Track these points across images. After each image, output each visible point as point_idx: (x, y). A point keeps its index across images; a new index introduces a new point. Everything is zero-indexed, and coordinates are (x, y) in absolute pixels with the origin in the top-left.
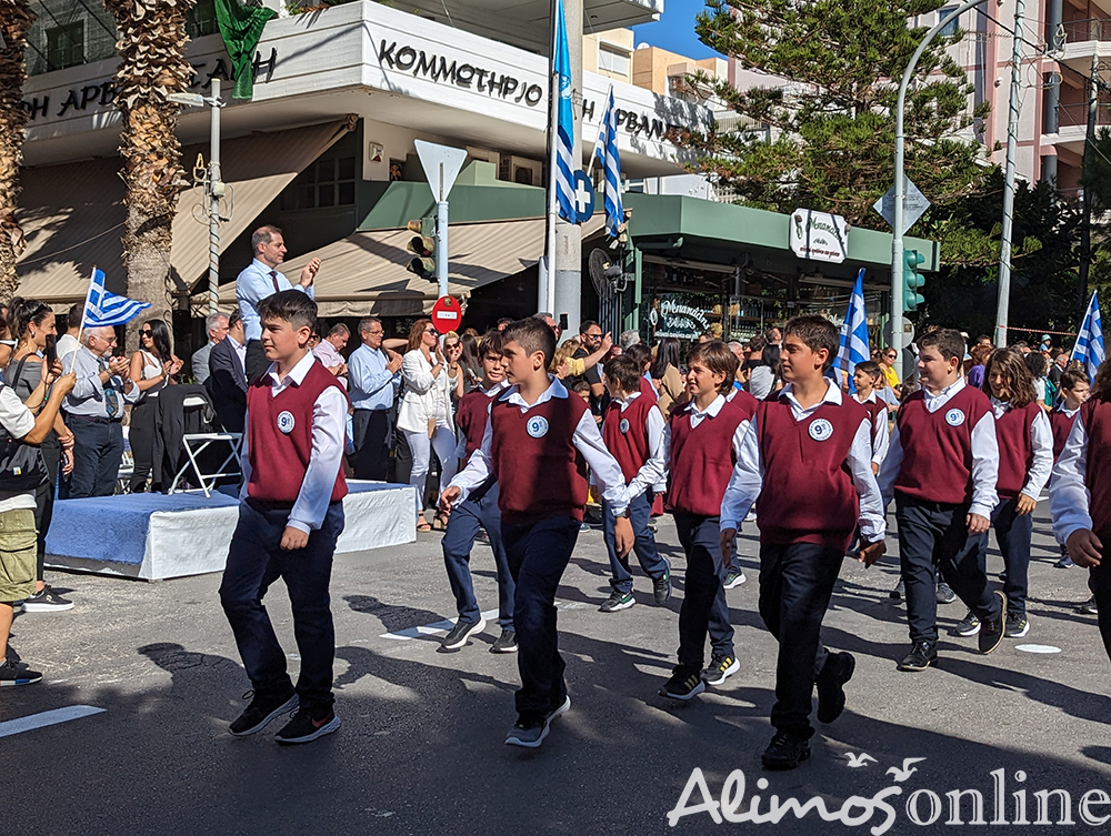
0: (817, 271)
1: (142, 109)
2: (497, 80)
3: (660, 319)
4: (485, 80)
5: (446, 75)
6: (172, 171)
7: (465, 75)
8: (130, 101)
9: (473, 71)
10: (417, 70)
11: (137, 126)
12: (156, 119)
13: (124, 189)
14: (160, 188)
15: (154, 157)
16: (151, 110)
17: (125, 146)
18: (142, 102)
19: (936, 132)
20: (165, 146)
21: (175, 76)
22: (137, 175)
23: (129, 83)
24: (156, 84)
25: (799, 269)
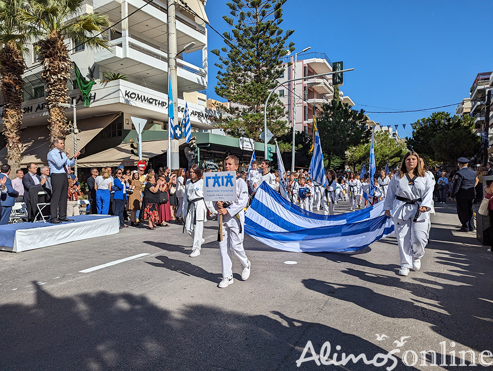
0: (247, 153)
1: (54, 108)
2: (160, 102)
3: (206, 166)
4: (157, 102)
5: (145, 101)
6: (64, 126)
7: (151, 101)
8: (50, 106)
9: (153, 100)
10: (136, 99)
11: (53, 113)
12: (58, 111)
13: (49, 131)
14: (61, 131)
15: (58, 122)
16: (57, 109)
17: (49, 119)
18: (54, 106)
19: (276, 118)
20: (61, 119)
21: (64, 99)
22: (53, 127)
23: (49, 101)
24: (58, 101)
25: (242, 153)
